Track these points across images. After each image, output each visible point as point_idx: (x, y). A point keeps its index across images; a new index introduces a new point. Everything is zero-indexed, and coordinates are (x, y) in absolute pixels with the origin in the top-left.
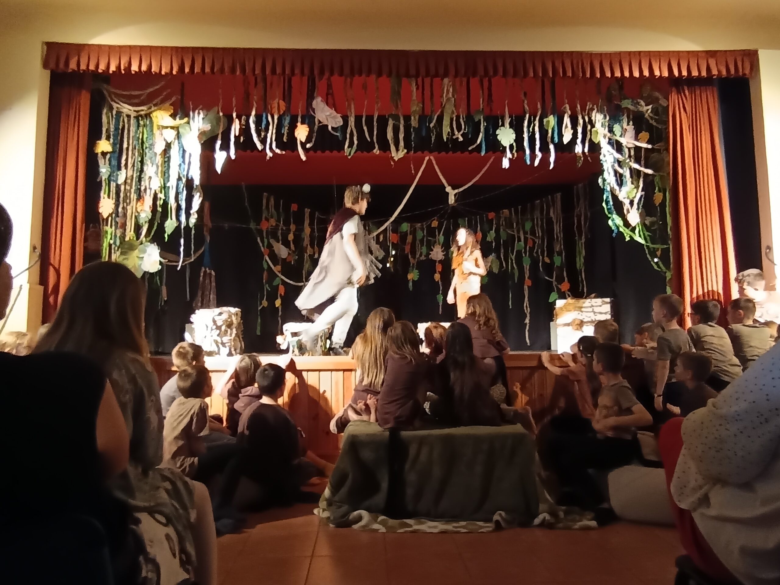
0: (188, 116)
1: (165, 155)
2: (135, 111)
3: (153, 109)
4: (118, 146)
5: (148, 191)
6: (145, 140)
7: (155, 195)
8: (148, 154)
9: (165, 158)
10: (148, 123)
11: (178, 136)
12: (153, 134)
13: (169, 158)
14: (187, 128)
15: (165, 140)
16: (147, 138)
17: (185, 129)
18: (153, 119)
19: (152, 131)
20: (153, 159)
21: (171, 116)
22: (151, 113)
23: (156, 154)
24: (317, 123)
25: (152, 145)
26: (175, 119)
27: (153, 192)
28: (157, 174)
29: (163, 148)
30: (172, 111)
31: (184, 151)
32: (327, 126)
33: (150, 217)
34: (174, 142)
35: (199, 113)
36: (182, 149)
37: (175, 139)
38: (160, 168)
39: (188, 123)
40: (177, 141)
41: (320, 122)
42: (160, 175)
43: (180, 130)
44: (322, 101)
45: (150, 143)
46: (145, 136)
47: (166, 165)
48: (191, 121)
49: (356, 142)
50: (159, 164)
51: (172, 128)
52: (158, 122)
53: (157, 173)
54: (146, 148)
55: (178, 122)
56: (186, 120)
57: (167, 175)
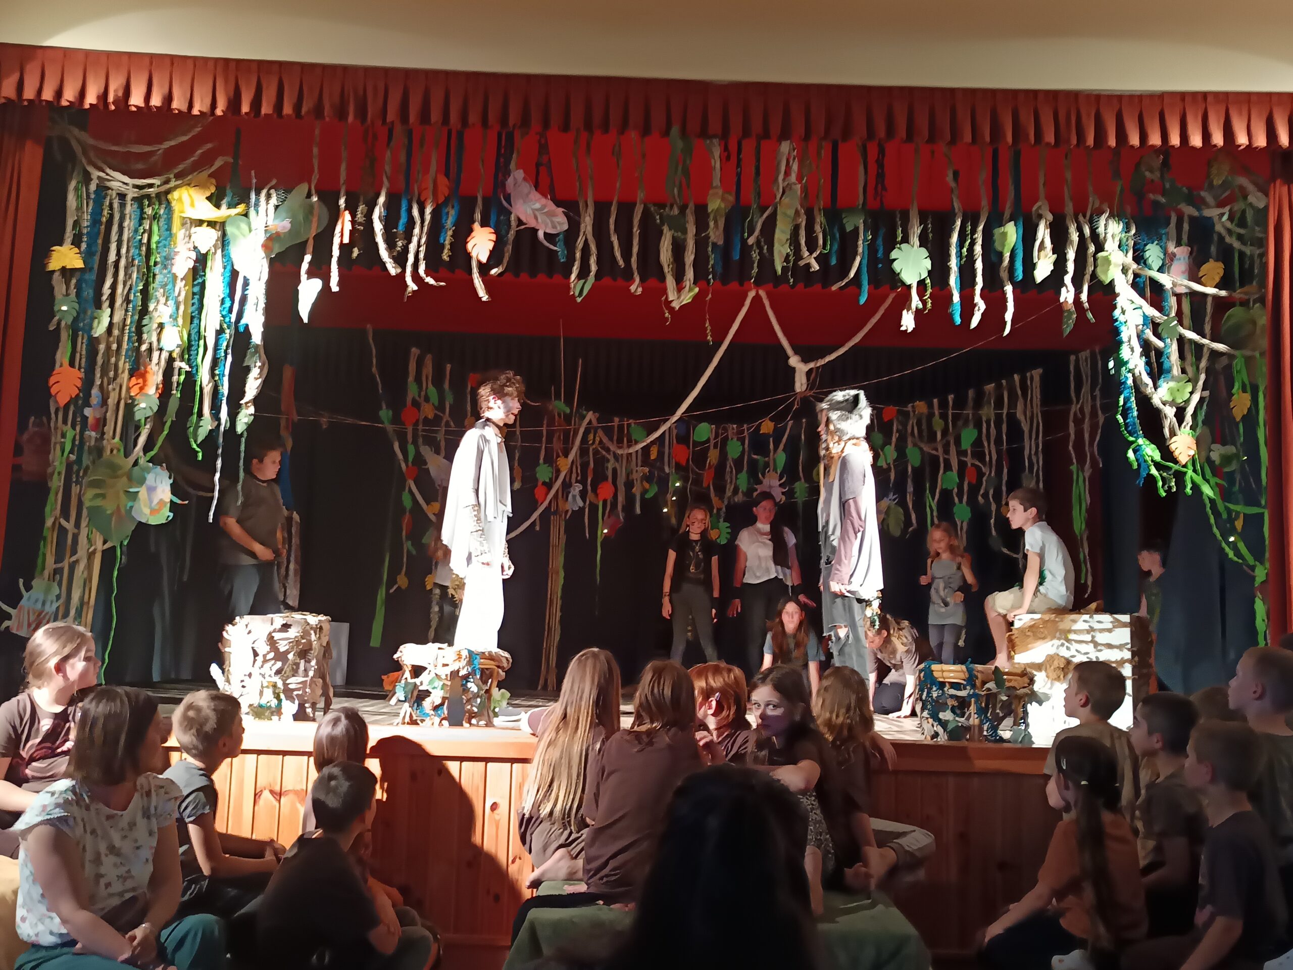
0: (245, 199)
1: (194, 279)
2: (136, 186)
3: (172, 184)
4: (97, 258)
5: (156, 354)
6: (154, 246)
7: (171, 360)
8: (159, 278)
9: (194, 286)
10: (162, 212)
11: (224, 242)
12: (171, 235)
13: (203, 286)
14: (244, 226)
15: (195, 248)
16: (158, 242)
17: (238, 227)
18: (174, 204)
19: (169, 229)
20: (169, 287)
21: (209, 199)
22: (168, 192)
23: (175, 277)
24: (514, 223)
25: (168, 260)
26: (218, 206)
27: (165, 355)
28: (176, 319)
29: (191, 264)
30: (213, 189)
31: (234, 274)
32: (535, 231)
33: (155, 409)
34: (215, 253)
35: (269, 196)
36: (229, 268)
37: (215, 246)
38: (182, 308)
39: (246, 215)
40: (219, 251)
41: (520, 222)
42: (180, 321)
43: (229, 229)
44: (525, 179)
45: (164, 254)
46: (155, 238)
47: (195, 301)
48: (252, 212)
49: (594, 268)
50: (181, 298)
51: (211, 224)
52: (182, 212)
53: (174, 317)
54: (156, 264)
55: (224, 212)
56: (241, 208)
57: (196, 321)
